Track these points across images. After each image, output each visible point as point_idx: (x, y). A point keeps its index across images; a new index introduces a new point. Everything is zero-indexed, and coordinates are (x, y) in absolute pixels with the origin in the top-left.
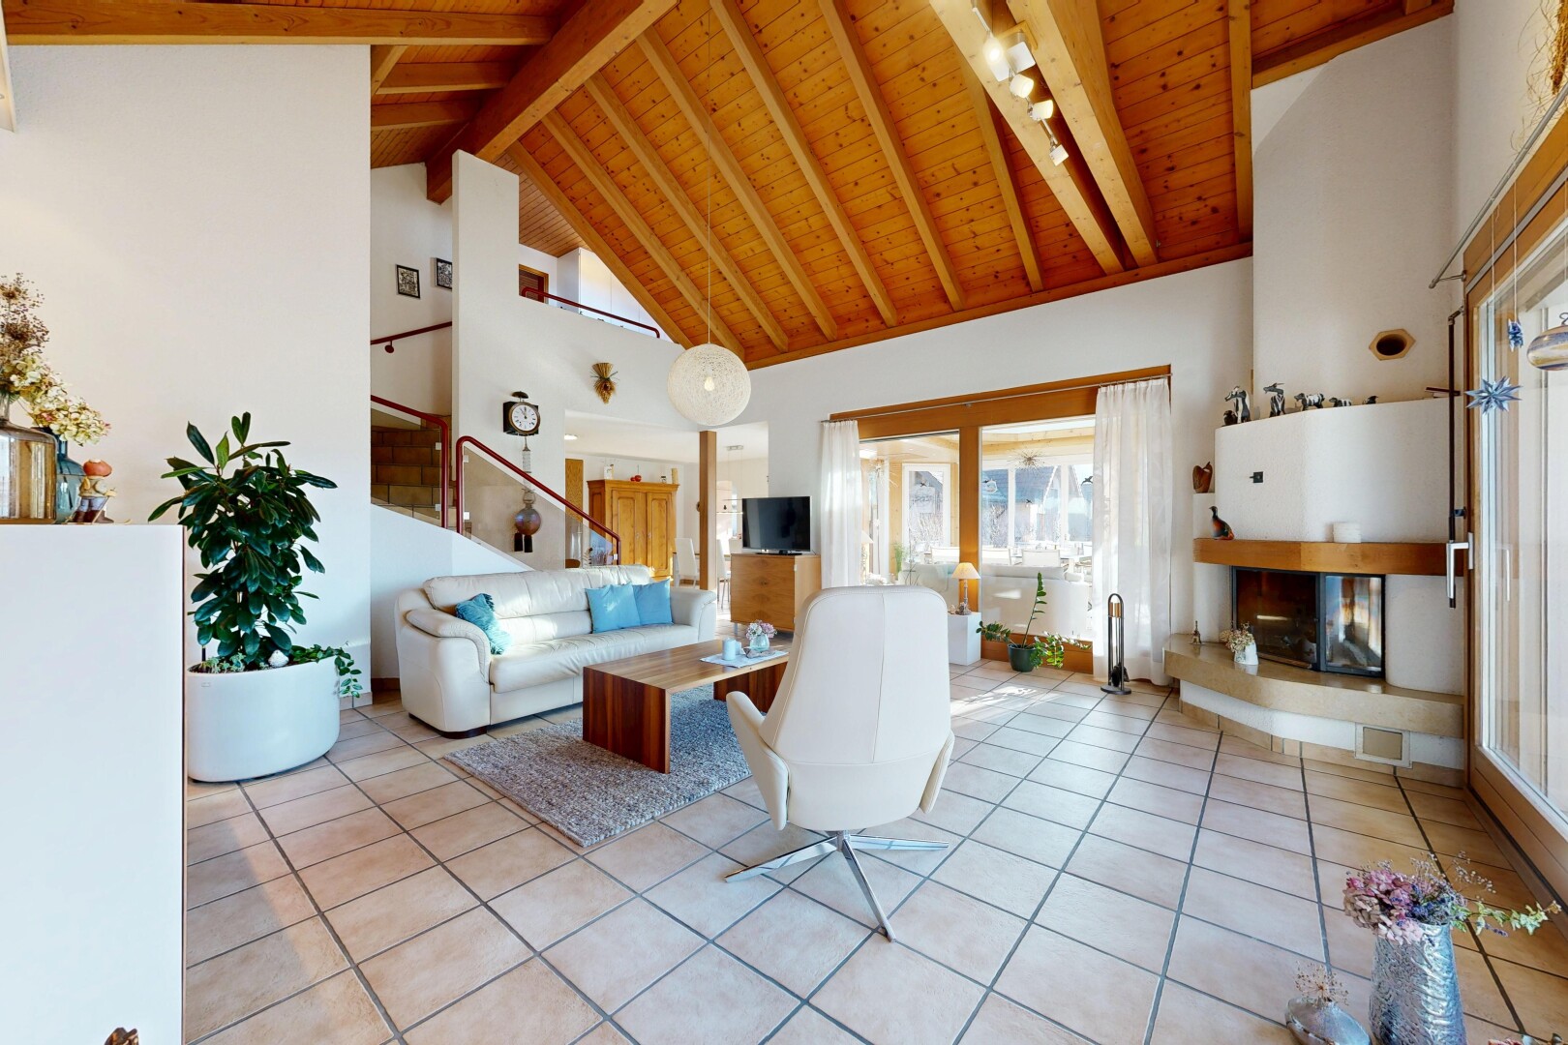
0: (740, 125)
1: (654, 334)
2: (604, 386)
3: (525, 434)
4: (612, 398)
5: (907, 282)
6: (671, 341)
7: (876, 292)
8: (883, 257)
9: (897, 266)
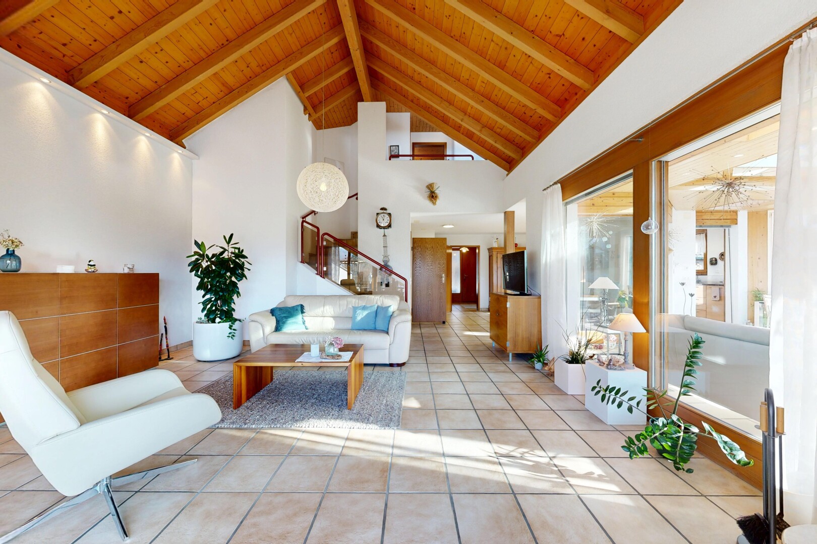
0: (427, 7)
1: (470, 158)
2: (433, 196)
3: (384, 228)
4: (438, 202)
5: (585, 43)
6: (484, 160)
7: (559, 67)
8: (554, 33)
9: (567, 35)
